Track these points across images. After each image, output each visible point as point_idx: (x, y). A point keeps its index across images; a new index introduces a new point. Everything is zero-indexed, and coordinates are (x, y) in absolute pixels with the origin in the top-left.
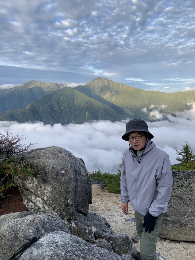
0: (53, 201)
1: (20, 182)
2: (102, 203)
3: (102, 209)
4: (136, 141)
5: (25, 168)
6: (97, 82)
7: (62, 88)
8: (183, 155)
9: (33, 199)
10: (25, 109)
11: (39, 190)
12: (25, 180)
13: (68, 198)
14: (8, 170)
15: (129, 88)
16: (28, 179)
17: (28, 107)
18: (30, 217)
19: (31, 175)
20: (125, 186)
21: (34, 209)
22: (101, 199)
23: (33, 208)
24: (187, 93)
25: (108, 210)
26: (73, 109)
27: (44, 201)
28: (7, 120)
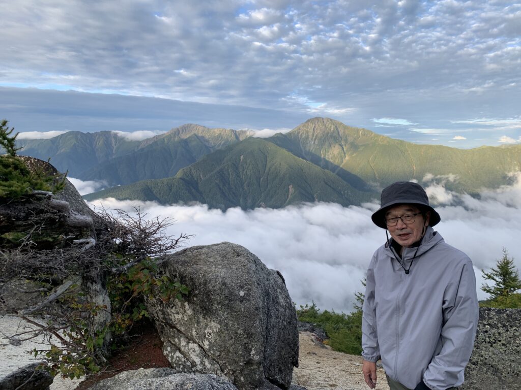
0: (220, 352)
1: (159, 310)
2: (319, 371)
3: (319, 382)
4: (402, 225)
5: (169, 282)
6: (314, 126)
7: (244, 138)
8: (496, 281)
9: (182, 345)
10: (174, 179)
11: (195, 328)
12: (169, 306)
13: (250, 347)
14: (138, 284)
15: (380, 139)
16: (174, 305)
17: (179, 174)
18: (176, 378)
19: (180, 295)
20: (371, 325)
21: (183, 366)
22: (317, 363)
23: (181, 364)
24: (505, 149)
25: (331, 386)
26: (263, 181)
27: (204, 350)
28: (138, 198)
